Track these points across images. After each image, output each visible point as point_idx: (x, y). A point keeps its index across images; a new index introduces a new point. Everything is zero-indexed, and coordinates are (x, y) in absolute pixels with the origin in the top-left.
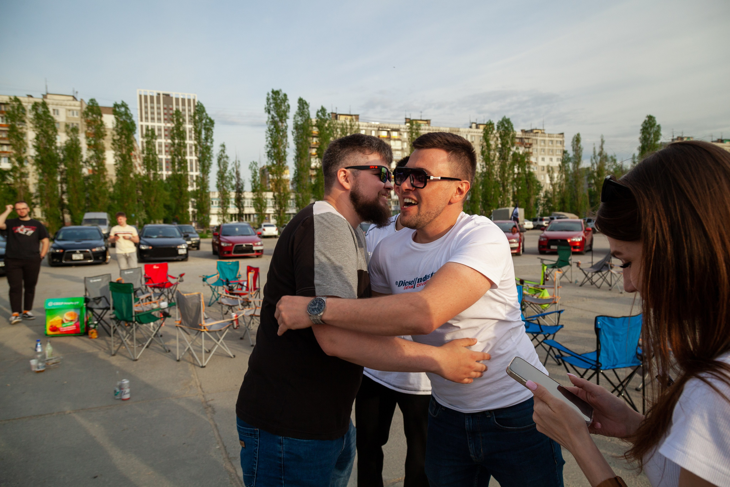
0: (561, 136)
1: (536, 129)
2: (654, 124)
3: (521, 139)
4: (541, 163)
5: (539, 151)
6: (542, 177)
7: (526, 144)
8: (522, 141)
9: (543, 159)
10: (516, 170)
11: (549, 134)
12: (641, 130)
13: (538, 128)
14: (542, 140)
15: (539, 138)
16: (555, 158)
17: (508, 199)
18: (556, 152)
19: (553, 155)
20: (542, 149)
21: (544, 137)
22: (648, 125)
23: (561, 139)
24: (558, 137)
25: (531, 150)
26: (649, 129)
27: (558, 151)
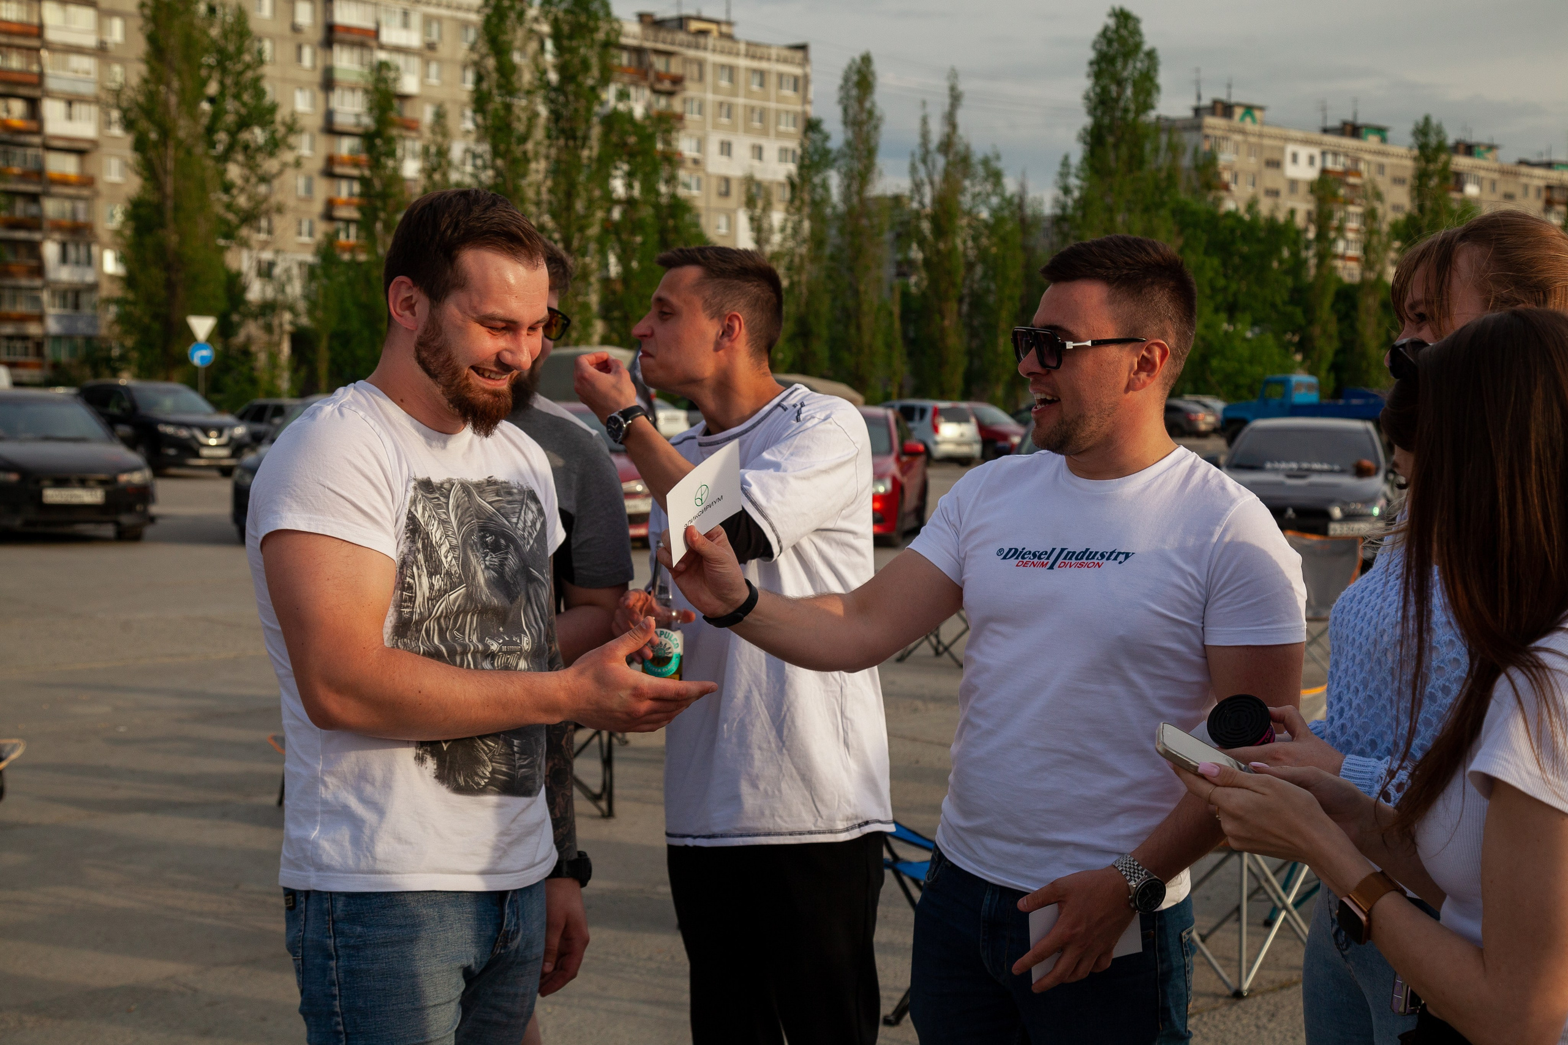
0: (799, 55)
1: (699, 19)
2: (1138, 46)
3: (638, 52)
4: (717, 165)
5: (709, 110)
6: (723, 221)
7: (660, 78)
8: (640, 62)
9: (726, 148)
10: (618, 186)
11: (749, 44)
12: (1091, 63)
13: (706, 14)
14: (723, 66)
15: (711, 58)
16: (771, 148)
17: (585, 306)
18: (778, 123)
19: (764, 132)
20: (721, 104)
21: (730, 53)
22: (1116, 45)
23: (797, 71)
24: (785, 61)
25: (677, 105)
26: (1119, 65)
27: (783, 118)
